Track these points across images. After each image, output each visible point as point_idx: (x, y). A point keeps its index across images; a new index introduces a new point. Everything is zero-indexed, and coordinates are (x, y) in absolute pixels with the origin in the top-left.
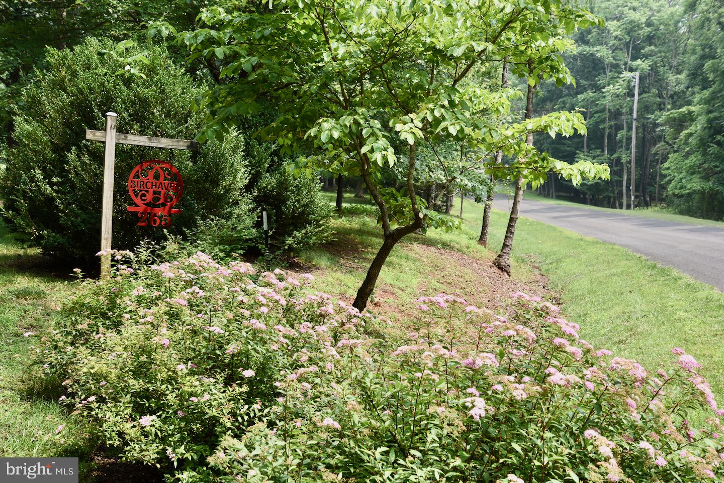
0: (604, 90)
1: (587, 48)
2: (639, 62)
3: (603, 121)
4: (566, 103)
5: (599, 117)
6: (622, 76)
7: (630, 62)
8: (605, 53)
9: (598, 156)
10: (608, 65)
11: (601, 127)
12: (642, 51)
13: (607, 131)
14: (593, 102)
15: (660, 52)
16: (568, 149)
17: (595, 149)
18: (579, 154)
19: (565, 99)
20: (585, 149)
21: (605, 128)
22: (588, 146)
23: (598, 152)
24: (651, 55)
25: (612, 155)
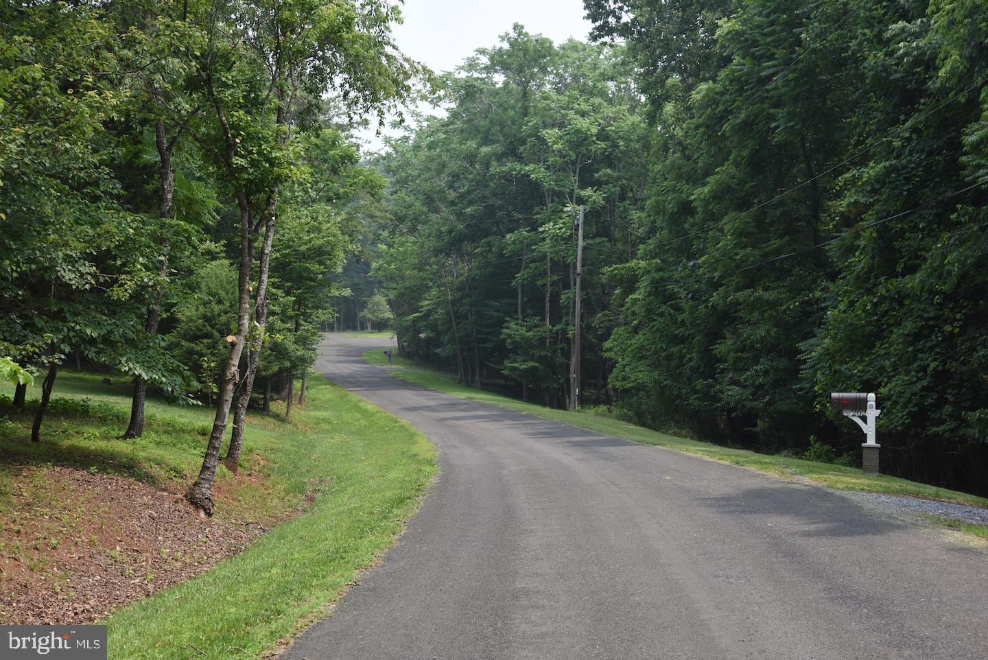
0: (540, 230)
1: (518, 167)
2: (589, 192)
3: (543, 274)
4: (492, 246)
5: (536, 268)
6: (565, 209)
7: (577, 191)
8: (541, 175)
9: (536, 326)
10: (548, 191)
11: (538, 283)
12: (596, 175)
13: (549, 289)
14: (529, 245)
15: (619, 178)
16: (496, 314)
17: (532, 315)
18: (509, 322)
19: (490, 238)
20: (520, 315)
21: (545, 285)
22: (523, 311)
23: (537, 319)
24: (607, 183)
25: (554, 326)
